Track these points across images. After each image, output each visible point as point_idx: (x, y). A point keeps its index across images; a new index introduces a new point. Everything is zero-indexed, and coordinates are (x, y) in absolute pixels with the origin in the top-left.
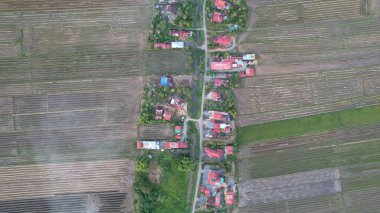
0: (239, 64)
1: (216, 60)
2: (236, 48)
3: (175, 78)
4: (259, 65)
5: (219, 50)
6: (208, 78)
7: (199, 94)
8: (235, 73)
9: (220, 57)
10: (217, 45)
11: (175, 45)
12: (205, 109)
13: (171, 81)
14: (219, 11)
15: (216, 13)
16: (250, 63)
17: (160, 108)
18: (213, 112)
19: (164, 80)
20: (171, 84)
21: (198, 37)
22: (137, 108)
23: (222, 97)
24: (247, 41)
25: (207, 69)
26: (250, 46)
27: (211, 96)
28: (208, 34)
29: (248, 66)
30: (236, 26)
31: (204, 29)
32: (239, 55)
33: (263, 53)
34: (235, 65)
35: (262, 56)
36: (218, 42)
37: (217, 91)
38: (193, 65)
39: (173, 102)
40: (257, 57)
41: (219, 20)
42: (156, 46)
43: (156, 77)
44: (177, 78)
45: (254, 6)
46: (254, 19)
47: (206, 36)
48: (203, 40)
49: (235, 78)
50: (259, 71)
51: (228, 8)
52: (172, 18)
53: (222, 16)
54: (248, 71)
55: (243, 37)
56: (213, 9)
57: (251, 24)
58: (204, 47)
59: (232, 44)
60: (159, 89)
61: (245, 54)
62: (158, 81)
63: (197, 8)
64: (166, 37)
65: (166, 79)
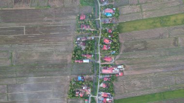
0: (116, 70)
1: (104, 69)
2: (114, 62)
3: (85, 77)
4: (125, 70)
5: (106, 63)
6: (101, 77)
7: (96, 84)
8: (114, 74)
9: (106, 67)
10: (105, 61)
11: (85, 61)
12: (99, 91)
13: (83, 78)
14: (106, 44)
15: (105, 46)
16: (121, 70)
17: (78, 91)
18: (103, 93)
19: (80, 78)
20: (83, 80)
21: (96, 57)
22: (67, 91)
23: (108, 86)
24: (120, 59)
25: (100, 72)
26: (121, 61)
27: (102, 85)
28: (101, 55)
29: (120, 71)
30: (114, 52)
31: (99, 53)
32: (116, 66)
33: (128, 64)
34: (114, 71)
35: (127, 66)
37: (105, 83)
38: (93, 71)
39: (84, 88)
40: (124, 67)
41: (106, 49)
42: (76, 61)
43: (76, 76)
44: (87, 77)
45: (123, 42)
46: (123, 48)
47: (100, 57)
48: (98, 58)
49: (113, 77)
50: (125, 73)
51: (110, 43)
52: (83, 48)
53: (108, 47)
54: (120, 74)
55: (118, 57)
56: (103, 43)
57: (122, 50)
58: (99, 62)
59: (112, 60)
60: (77, 82)
61: (119, 65)
62: (77, 78)
63: (96, 43)
64: (81, 57)
65: (81, 77)
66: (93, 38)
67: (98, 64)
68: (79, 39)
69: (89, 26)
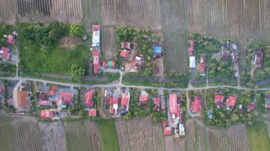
0: (175, 120)
1: (178, 99)
2: (190, 117)
3: (161, 60)
4: (175, 139)
5: (188, 101)
6: (161, 91)
7: (145, 83)
8: (167, 117)
9: (182, 102)
10: (192, 99)
11: (192, 59)
12: (131, 89)
13: (158, 57)
14: (224, 100)
15: (223, 98)
16: (176, 131)
17: (132, 46)
18: (129, 97)
19: (159, 50)
20: (154, 56)
21: (200, 81)
22: (132, 25)
23: (143, 106)
24: (197, 128)
25: (170, 90)
26: (192, 130)
27: (144, 94)
28: (203, 91)
29: (173, 129)
30: (211, 116)
31: (208, 87)
32: (183, 121)
33: (186, 143)
34: (174, 116)
35: (183, 141)
36: (196, 101)
37: (149, 100)
38: (173, 77)
39: (138, 58)
40: (181, 137)
41: (217, 101)
42: (191, 42)
43: (161, 42)
44: (160, 62)
45: (229, 134)
46: (217, 133)
47: (201, 89)
48: (198, 86)
49: (160, 116)
50: (169, 139)
51: (228, 109)
52: (217, 57)
53: (220, 103)
54: (168, 129)
55: (200, 123)
56: (226, 95)
57: (213, 131)
58: (190, 87)
59: (194, 113)
60: (150, 45)
61: (184, 126)
62: (157, 45)
63: (227, 80)
64: (199, 51)
65: (160, 52)
66: (237, 75)
67: (186, 86)
68: (235, 47)
69: (260, 66)
